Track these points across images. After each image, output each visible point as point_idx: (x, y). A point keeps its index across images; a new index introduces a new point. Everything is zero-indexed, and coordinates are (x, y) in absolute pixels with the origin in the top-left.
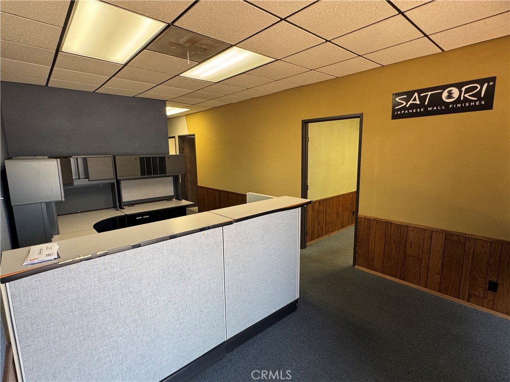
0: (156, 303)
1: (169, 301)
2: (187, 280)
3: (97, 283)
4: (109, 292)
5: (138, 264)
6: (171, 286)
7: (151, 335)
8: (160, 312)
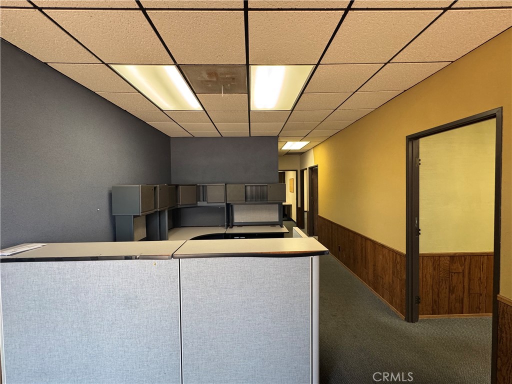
0: (100, 320)
1: (113, 323)
2: (133, 307)
3: (53, 283)
4: (61, 294)
5: (86, 276)
6: (116, 309)
7: (94, 349)
8: (104, 330)
